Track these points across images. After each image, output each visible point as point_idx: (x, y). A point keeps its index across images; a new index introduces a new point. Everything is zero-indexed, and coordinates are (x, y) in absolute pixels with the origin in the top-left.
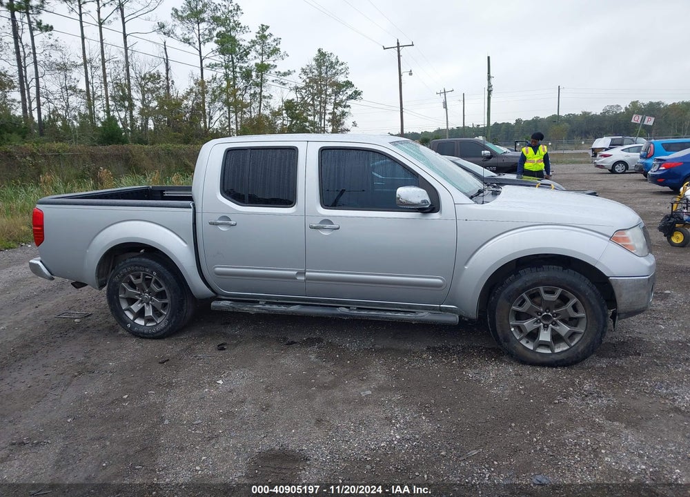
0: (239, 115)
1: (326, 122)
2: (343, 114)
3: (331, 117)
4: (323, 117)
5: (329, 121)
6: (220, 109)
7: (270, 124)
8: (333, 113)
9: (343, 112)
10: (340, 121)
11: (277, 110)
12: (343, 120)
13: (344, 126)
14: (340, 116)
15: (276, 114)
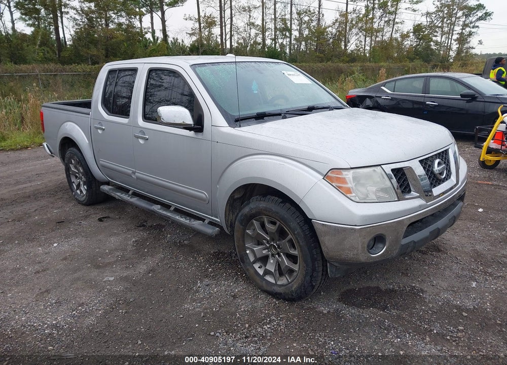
0: (373, 38)
1: (453, 41)
2: (470, 34)
3: (458, 36)
4: (450, 37)
5: (455, 40)
6: (357, 34)
7: (399, 45)
8: (461, 34)
9: (470, 32)
10: (467, 40)
11: (406, 33)
12: (469, 40)
13: (469, 45)
14: (468, 35)
15: (405, 36)
